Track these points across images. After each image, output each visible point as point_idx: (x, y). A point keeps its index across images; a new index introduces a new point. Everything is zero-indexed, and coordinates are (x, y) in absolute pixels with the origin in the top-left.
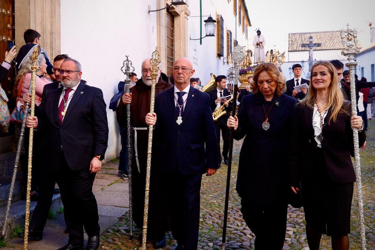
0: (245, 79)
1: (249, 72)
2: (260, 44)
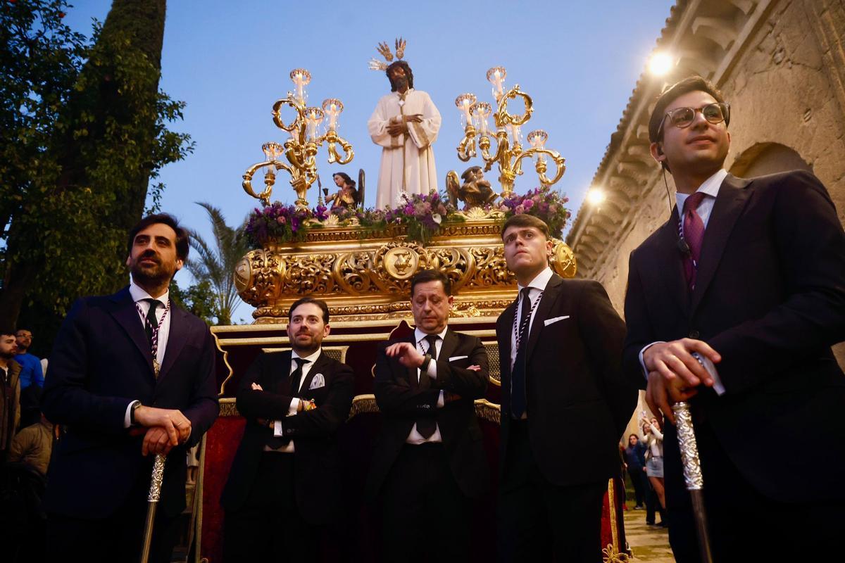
2: (410, 125)
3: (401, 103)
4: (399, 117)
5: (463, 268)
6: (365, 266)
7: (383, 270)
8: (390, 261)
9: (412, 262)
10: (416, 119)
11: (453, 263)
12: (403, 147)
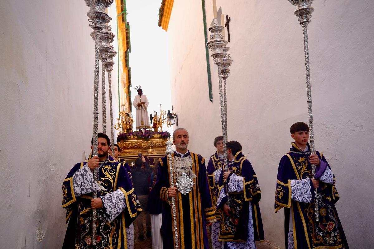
0: (125, 145)
1: (129, 137)
2: (142, 105)
3: (140, 98)
4: (140, 103)
5: (154, 145)
6: (138, 145)
7: (141, 146)
8: (143, 144)
9: (146, 145)
10: (144, 103)
11: (152, 144)
12: (141, 109)
